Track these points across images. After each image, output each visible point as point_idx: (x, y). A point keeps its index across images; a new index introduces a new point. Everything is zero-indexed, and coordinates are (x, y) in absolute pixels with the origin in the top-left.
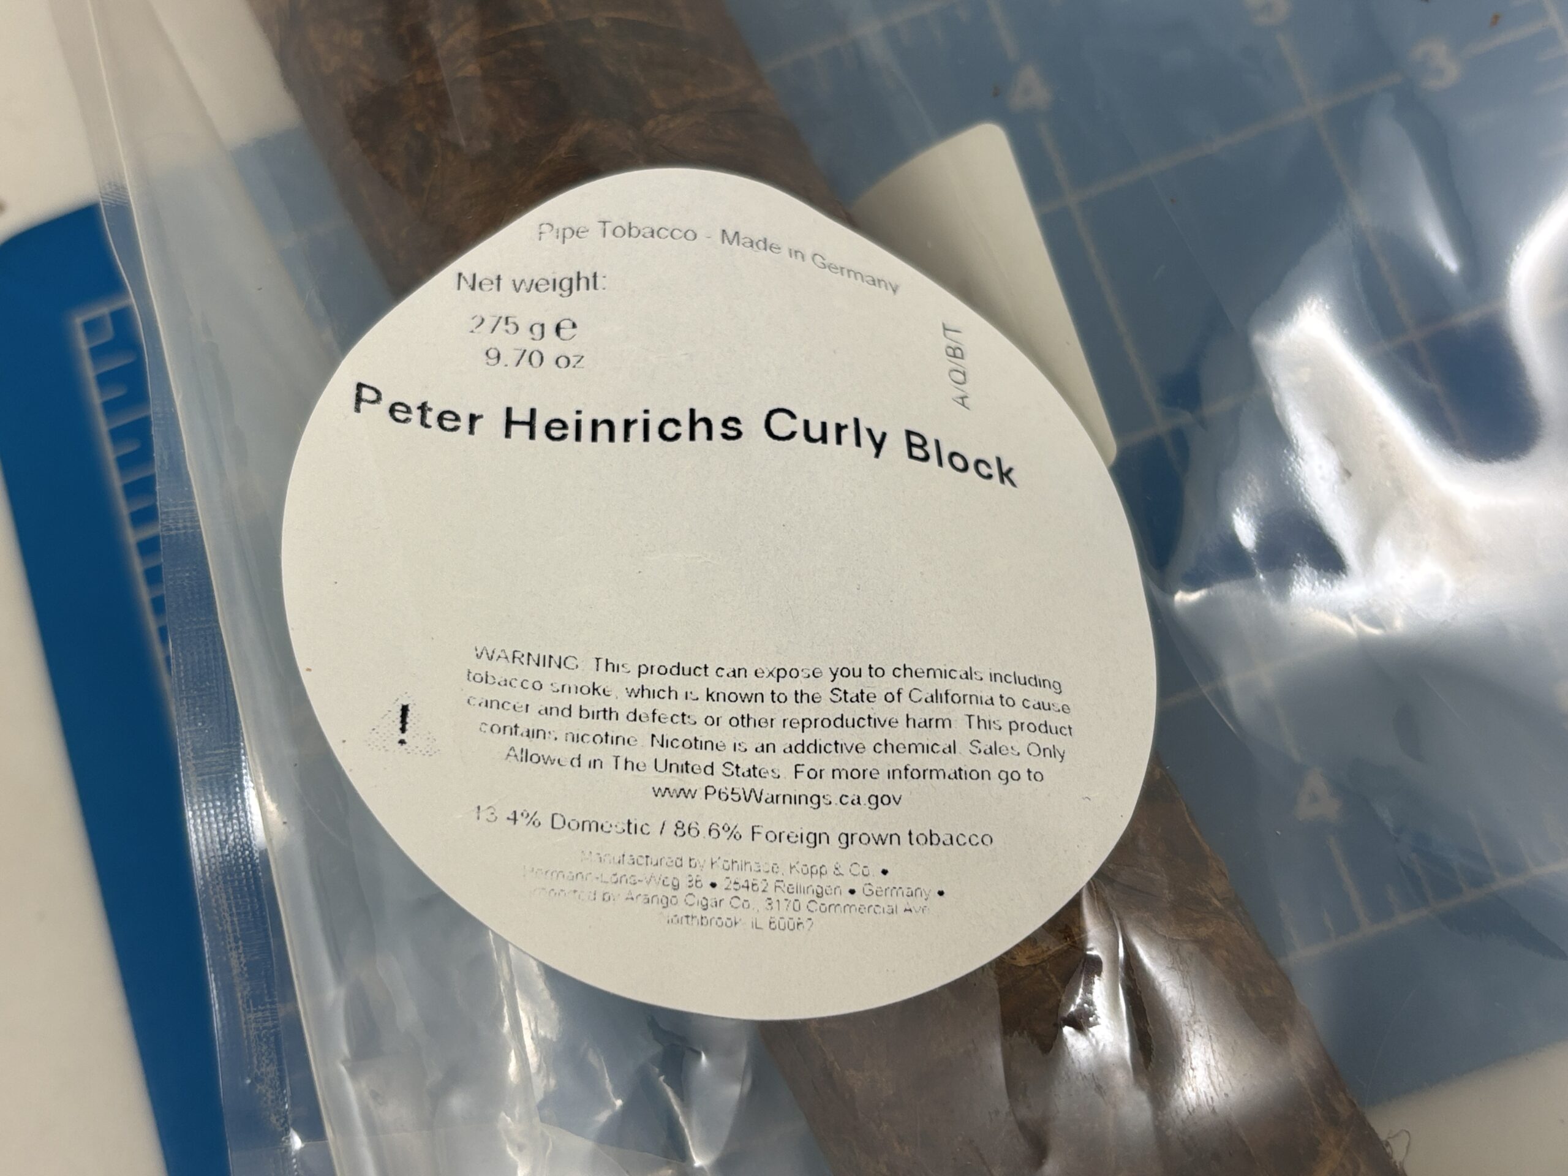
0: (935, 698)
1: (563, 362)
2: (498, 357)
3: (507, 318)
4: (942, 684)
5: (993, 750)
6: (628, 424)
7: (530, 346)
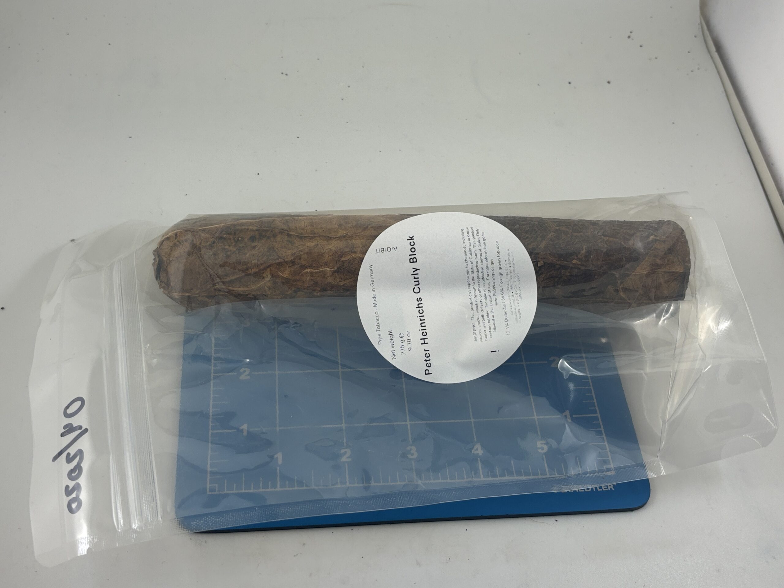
0: (471, 254)
1: (409, 335)
2: (410, 348)
3: (401, 348)
4: (468, 253)
5: (479, 242)
6: (421, 320)
7: (406, 342)
